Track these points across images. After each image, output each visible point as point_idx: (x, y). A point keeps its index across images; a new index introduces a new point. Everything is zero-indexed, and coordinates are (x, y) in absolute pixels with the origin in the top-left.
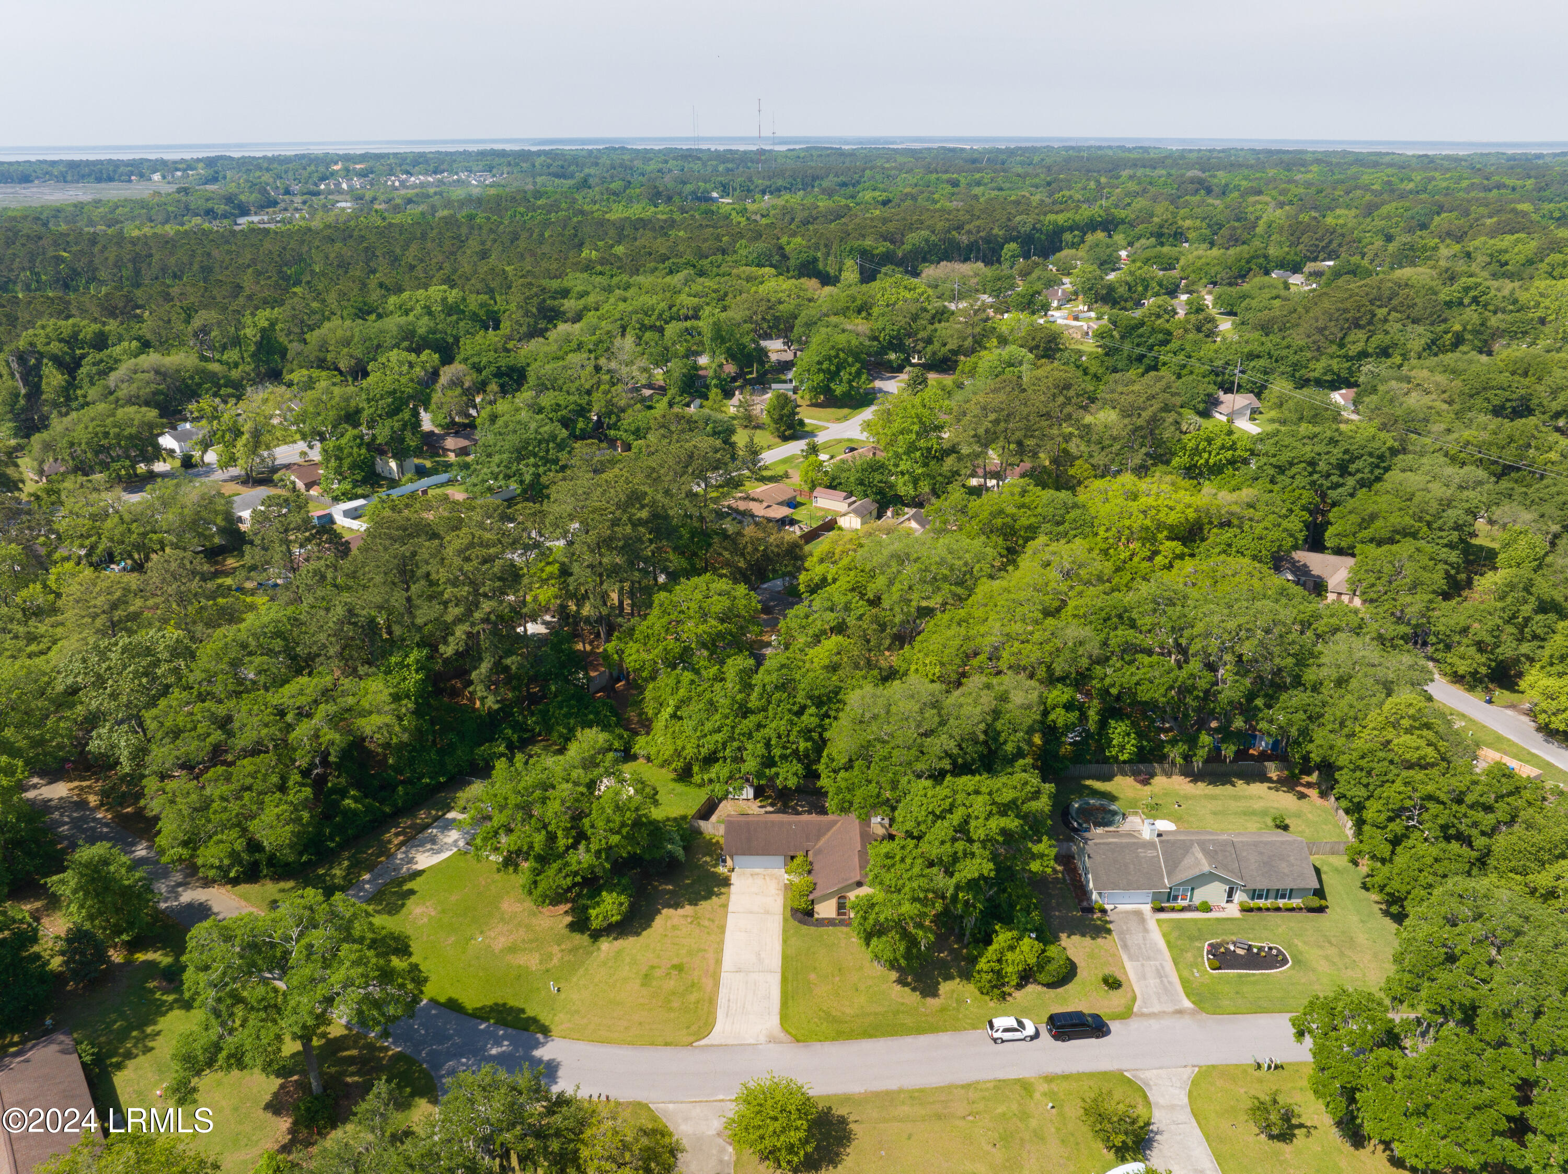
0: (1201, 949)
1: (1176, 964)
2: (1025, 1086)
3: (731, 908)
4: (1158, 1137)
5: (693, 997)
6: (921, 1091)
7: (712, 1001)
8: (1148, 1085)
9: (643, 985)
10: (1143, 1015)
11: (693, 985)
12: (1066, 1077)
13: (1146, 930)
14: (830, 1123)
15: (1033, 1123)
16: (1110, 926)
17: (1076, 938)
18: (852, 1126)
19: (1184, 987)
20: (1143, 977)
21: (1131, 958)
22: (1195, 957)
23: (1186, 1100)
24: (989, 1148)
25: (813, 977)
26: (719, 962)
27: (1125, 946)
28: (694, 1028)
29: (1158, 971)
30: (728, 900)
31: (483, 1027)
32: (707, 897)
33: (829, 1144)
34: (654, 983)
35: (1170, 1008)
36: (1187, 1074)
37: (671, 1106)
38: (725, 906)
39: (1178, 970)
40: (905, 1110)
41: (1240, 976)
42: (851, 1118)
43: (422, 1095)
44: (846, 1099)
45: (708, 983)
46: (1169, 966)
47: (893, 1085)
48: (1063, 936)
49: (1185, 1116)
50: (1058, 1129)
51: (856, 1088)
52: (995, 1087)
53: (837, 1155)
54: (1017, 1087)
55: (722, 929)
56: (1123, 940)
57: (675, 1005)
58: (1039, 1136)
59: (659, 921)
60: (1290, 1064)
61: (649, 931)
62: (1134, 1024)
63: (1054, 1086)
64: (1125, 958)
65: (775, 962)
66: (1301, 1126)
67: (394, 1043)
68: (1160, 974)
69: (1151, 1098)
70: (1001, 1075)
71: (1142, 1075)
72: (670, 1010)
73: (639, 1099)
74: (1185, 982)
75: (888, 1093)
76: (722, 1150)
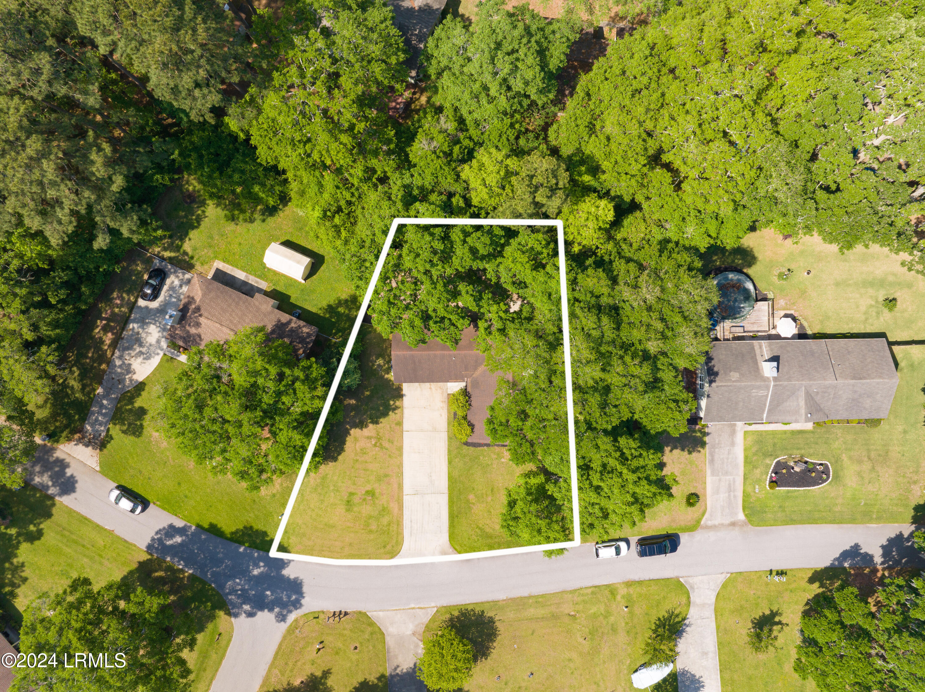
0: (768, 466)
1: (745, 479)
2: (612, 590)
3: (406, 425)
4: (688, 629)
5: (385, 521)
6: (542, 596)
7: (399, 523)
8: (692, 588)
9: (348, 510)
10: (707, 527)
11: (384, 509)
12: (640, 583)
13: (733, 444)
14: (484, 623)
15: (612, 619)
16: (706, 439)
17: (676, 452)
18: (497, 624)
19: (744, 501)
20: (717, 491)
21: (713, 474)
22: (762, 474)
23: (714, 600)
24: (581, 640)
25: (471, 497)
26: (400, 486)
27: (712, 461)
28: (389, 547)
29: (730, 485)
30: (402, 417)
31: (242, 549)
32: (385, 414)
33: (482, 641)
34: (355, 509)
35: (727, 521)
36: (721, 579)
37: (381, 613)
38: (400, 424)
39: (744, 485)
40: (532, 612)
41: (788, 492)
42: (497, 618)
43: (220, 609)
44: (495, 603)
45: (394, 506)
46: (740, 480)
47: (524, 593)
48: (667, 449)
49: (710, 613)
50: (627, 623)
51: (501, 596)
52: (593, 593)
53: (488, 648)
54: (607, 592)
55: (400, 449)
56: (712, 455)
57: (374, 527)
58: (614, 630)
59: (349, 441)
60: (791, 570)
61: (343, 454)
62: (699, 535)
63: (631, 590)
64: (709, 472)
65: (443, 483)
66: (780, 623)
67: (186, 566)
68: (730, 489)
69: (692, 599)
70: (597, 583)
71: (691, 580)
72: (371, 531)
73: (359, 610)
74: (746, 496)
75: (522, 598)
76: (417, 646)
